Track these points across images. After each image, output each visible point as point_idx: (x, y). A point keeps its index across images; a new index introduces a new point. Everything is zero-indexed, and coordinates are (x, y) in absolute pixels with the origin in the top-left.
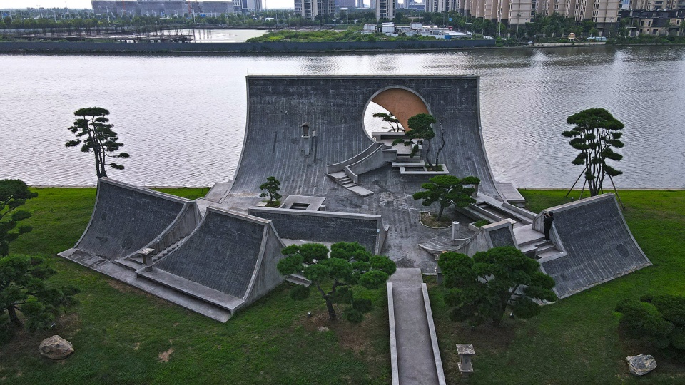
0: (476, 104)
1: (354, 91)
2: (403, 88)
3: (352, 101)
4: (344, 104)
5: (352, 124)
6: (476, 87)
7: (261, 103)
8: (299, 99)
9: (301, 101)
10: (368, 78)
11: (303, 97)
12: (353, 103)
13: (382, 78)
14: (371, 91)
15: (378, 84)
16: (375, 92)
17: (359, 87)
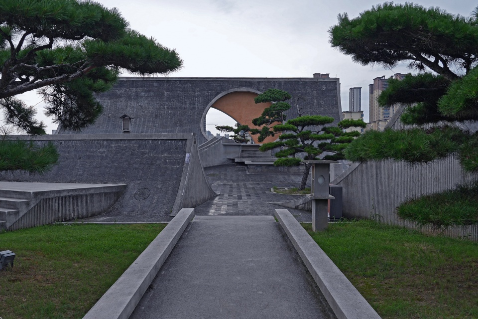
1: (192, 93)
2: (250, 90)
3: (190, 104)
4: (181, 107)
5: (188, 127)
6: (336, 89)
8: (127, 102)
9: (129, 104)
10: (209, 80)
11: (132, 99)
12: (192, 106)
13: (226, 80)
14: (213, 93)
15: (221, 85)
16: (217, 95)
17: (198, 89)
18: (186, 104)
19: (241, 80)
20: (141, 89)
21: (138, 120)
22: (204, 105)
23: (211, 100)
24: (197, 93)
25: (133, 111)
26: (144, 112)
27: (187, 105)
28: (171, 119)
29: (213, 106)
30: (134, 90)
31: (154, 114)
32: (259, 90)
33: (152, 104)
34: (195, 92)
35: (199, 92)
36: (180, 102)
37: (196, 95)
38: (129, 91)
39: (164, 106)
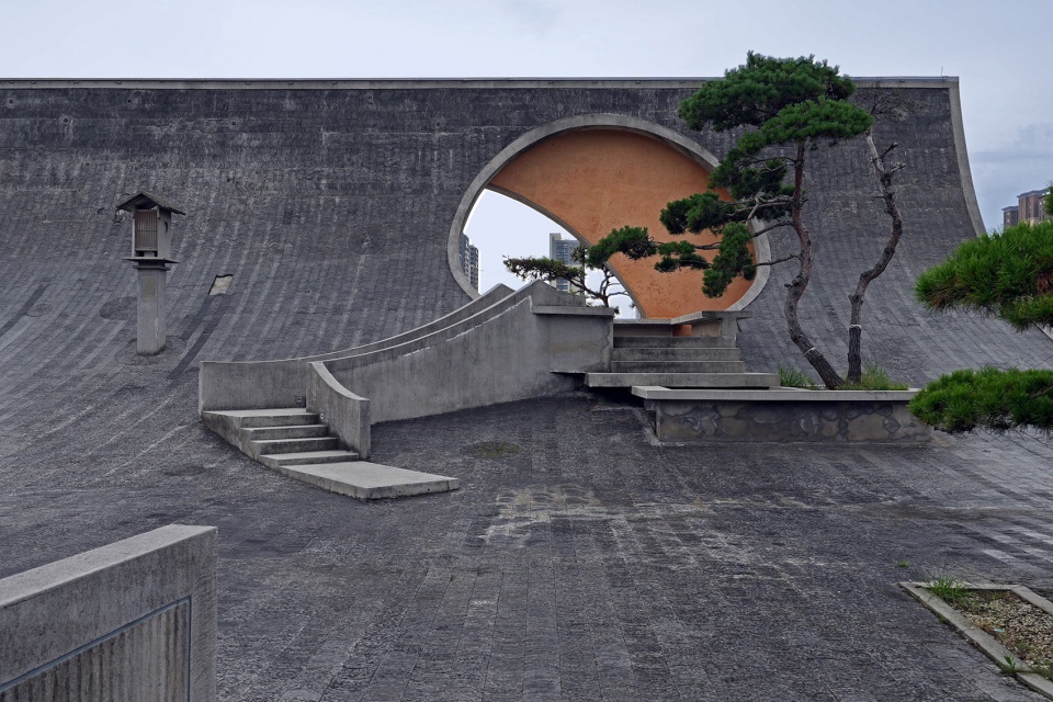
0: (957, 183)
1: (421, 135)
2: (632, 123)
3: (413, 171)
4: (376, 185)
5: (403, 255)
6: (947, 117)
7: (20, 180)
8: (187, 166)
9: (192, 173)
10: (482, 86)
11: (203, 156)
13: (543, 86)
14: (495, 135)
15: (524, 107)
16: (511, 141)
17: (443, 120)
18: (395, 170)
19: (599, 86)
20: (237, 120)
21: (221, 229)
22: (462, 178)
23: (488, 159)
24: (437, 135)
25: (207, 198)
26: (244, 202)
27: (402, 177)
28: (341, 225)
29: (492, 184)
30: (214, 122)
31: (281, 208)
32: (662, 123)
33: (275, 175)
34: (431, 130)
35: (445, 131)
36: (377, 164)
37: (435, 141)
38: (194, 128)
39: (319, 179)
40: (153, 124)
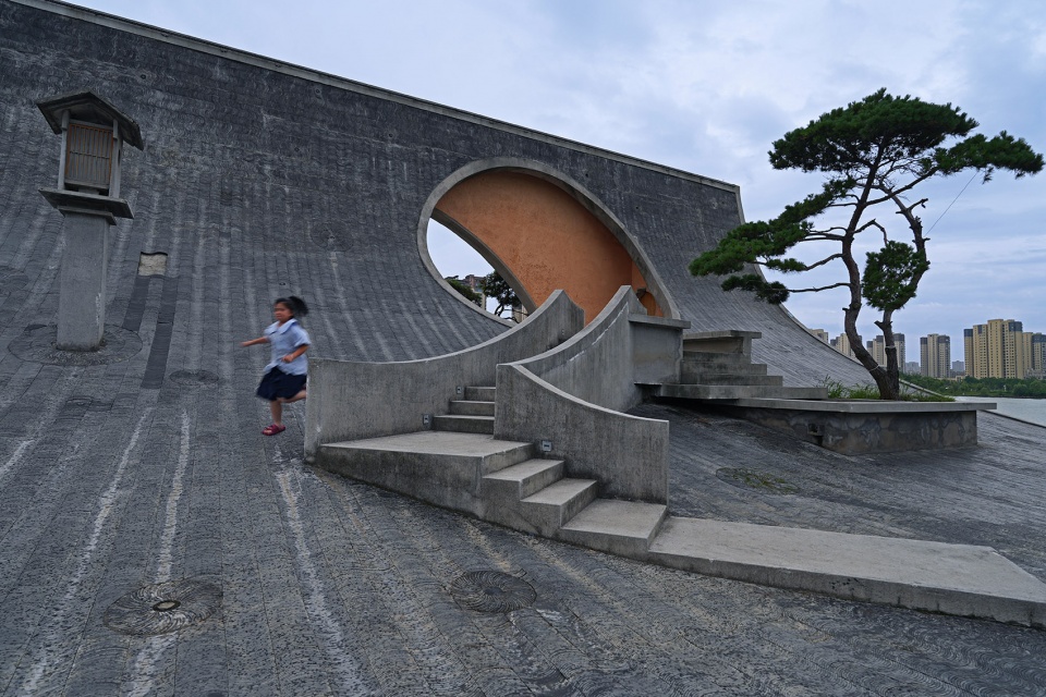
1: (375, 142)
2: (554, 172)
3: (369, 176)
4: (331, 182)
5: (377, 257)
6: (736, 211)
12: (375, 187)
14: (445, 158)
15: (468, 138)
16: (459, 167)
17: (395, 132)
18: (351, 172)
19: (529, 136)
20: (147, 73)
22: (418, 192)
23: (441, 179)
24: (390, 145)
26: (162, 171)
28: (296, 216)
30: (112, 68)
31: (215, 186)
32: (575, 178)
33: (203, 148)
34: (383, 139)
35: (398, 143)
36: (329, 161)
37: (388, 151)
38: (81, 68)
39: (262, 164)
40: (12, 47)
